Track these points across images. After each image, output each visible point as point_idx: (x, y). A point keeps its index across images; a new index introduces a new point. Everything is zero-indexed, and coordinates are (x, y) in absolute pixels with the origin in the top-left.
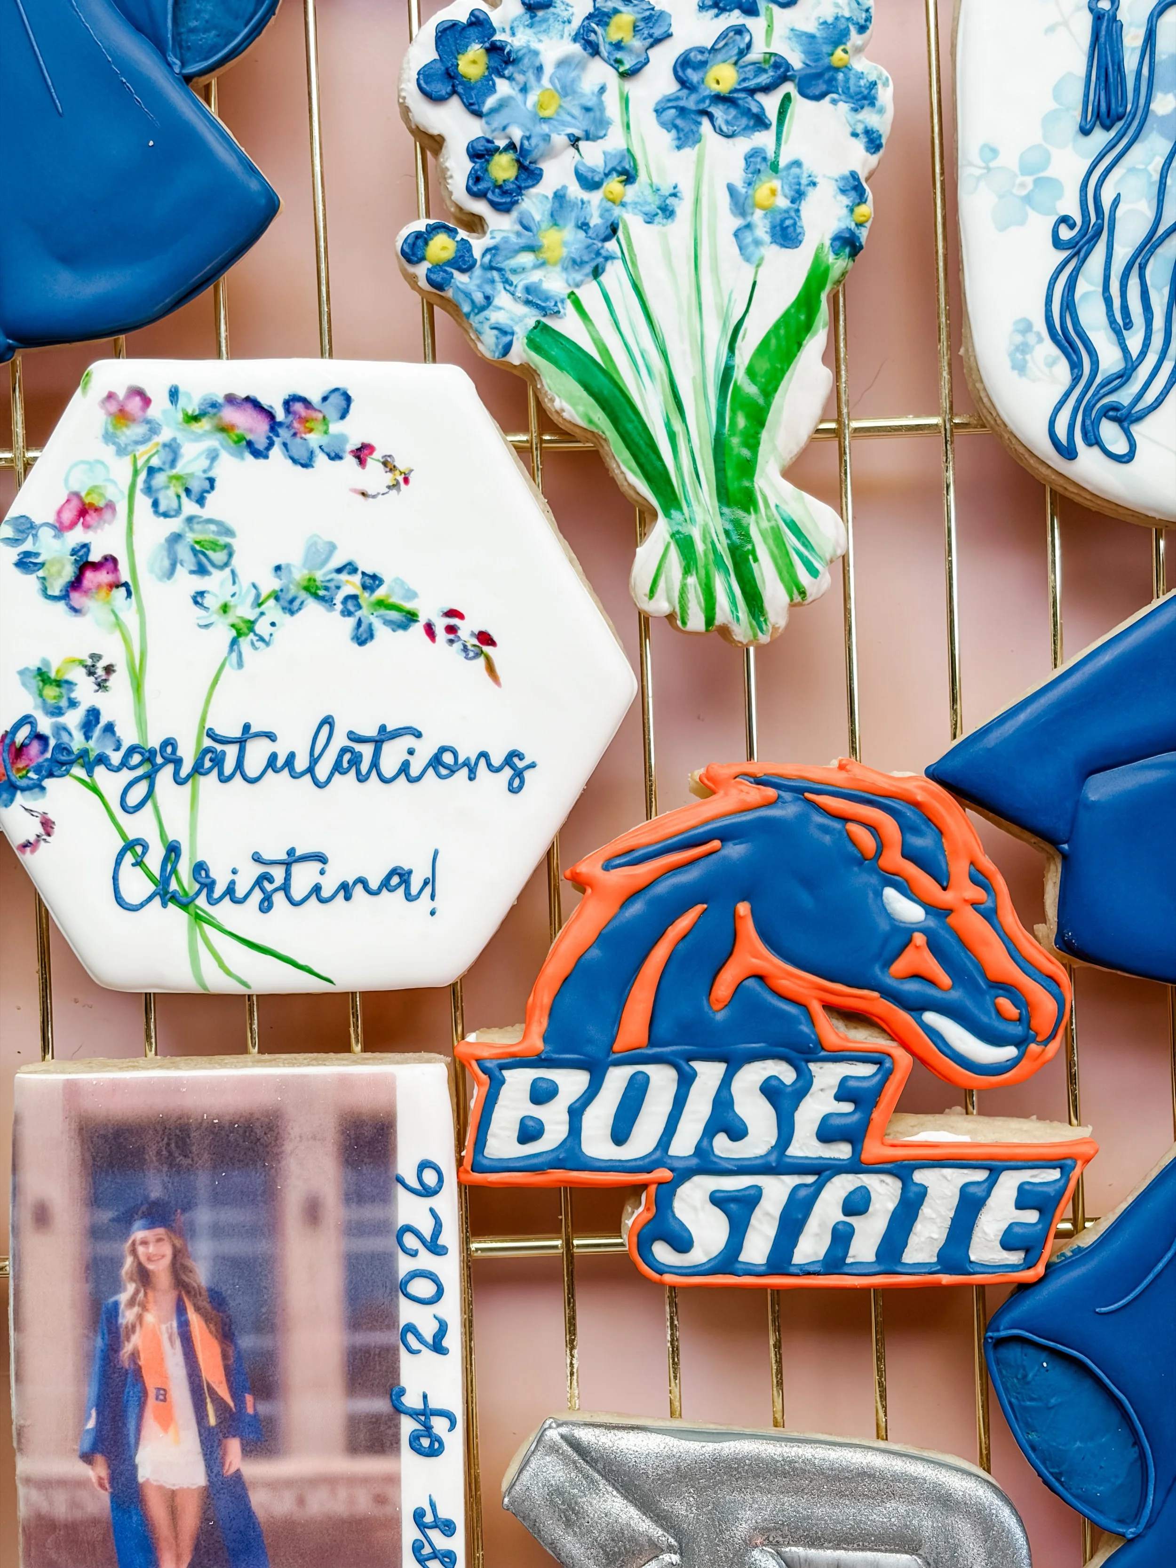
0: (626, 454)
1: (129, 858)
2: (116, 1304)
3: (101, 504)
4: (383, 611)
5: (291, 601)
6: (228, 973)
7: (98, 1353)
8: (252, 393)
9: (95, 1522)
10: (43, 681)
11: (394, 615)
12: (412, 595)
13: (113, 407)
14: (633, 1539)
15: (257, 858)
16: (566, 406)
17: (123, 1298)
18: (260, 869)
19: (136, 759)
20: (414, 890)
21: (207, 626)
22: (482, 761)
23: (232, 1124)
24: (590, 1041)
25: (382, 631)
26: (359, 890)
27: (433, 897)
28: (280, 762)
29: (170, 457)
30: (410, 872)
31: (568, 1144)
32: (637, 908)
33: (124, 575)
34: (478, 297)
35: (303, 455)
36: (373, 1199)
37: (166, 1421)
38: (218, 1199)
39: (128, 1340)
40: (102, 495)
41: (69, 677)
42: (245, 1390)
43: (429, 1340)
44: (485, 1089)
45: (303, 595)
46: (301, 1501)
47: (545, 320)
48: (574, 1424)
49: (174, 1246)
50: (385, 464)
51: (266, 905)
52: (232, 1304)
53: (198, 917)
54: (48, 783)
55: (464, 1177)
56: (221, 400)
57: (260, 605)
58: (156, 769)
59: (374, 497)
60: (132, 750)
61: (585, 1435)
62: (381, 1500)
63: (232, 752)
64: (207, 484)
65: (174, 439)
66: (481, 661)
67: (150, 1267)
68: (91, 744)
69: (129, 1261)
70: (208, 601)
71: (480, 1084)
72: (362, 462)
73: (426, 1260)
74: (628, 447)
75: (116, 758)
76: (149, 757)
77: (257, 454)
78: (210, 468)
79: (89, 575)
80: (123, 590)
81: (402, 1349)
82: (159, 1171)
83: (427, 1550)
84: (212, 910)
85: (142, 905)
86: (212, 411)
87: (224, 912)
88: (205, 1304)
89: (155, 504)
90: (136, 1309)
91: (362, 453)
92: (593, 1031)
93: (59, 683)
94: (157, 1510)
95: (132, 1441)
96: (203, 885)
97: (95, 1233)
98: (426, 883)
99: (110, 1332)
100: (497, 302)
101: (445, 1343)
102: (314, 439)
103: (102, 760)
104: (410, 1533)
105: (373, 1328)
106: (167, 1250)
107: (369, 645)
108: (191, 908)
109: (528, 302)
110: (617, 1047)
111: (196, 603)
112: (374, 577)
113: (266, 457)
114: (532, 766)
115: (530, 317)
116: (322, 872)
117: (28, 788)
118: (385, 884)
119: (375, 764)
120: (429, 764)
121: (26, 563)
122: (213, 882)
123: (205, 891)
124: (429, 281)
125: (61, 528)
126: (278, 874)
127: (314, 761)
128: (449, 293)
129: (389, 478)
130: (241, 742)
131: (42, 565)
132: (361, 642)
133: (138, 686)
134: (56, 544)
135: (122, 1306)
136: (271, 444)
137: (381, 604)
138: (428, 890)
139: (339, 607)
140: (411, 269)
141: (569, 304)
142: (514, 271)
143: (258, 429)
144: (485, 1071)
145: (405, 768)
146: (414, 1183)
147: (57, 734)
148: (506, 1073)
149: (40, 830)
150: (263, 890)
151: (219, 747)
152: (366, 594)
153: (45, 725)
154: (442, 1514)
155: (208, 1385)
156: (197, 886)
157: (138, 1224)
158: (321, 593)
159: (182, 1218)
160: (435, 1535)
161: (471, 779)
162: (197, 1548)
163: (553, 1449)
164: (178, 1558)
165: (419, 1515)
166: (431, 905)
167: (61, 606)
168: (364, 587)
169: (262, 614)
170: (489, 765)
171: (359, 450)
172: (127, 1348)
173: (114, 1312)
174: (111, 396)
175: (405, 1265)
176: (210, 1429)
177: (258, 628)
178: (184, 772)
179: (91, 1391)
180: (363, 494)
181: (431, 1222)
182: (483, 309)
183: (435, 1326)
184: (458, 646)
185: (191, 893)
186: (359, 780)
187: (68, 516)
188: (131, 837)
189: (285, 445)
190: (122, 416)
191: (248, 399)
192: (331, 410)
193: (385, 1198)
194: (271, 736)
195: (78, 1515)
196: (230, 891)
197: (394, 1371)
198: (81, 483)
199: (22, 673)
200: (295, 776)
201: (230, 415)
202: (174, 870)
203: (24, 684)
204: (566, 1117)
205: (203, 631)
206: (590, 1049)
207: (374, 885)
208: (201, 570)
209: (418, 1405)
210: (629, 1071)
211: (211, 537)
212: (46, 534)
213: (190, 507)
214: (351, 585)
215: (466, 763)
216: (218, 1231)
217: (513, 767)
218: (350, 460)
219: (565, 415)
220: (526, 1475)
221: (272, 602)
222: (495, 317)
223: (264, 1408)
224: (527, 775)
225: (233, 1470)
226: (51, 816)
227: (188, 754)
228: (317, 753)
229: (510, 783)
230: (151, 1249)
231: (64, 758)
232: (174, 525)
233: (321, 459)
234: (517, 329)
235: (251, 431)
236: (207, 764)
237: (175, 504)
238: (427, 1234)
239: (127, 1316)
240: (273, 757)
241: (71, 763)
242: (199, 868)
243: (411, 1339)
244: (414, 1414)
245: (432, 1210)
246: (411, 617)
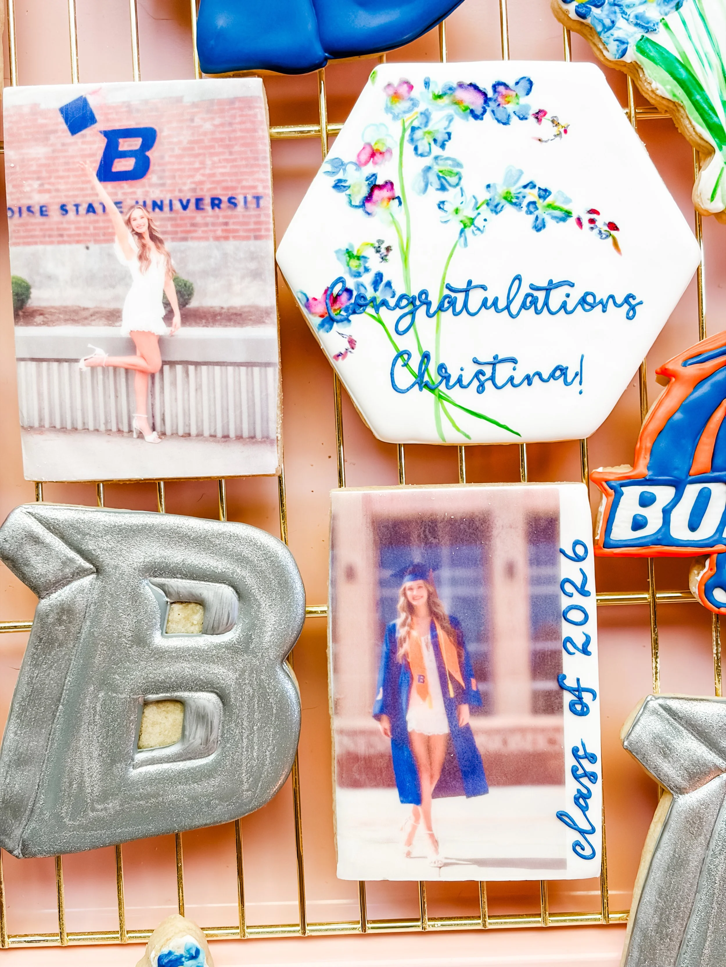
0: (696, 114)
1: (400, 362)
2: (394, 626)
3: (383, 149)
4: (551, 211)
5: (496, 206)
6: (458, 430)
7: (384, 654)
8: (473, 82)
9: (382, 756)
10: (349, 256)
11: (558, 213)
12: (568, 201)
13: (391, 91)
14: (705, 764)
15: (476, 362)
16: (660, 86)
17: (398, 621)
18: (477, 368)
19: (404, 302)
20: (569, 379)
21: (446, 222)
22: (611, 301)
23: (462, 519)
24: (676, 469)
25: (550, 223)
26: (536, 379)
27: (581, 383)
28: (489, 303)
29: (425, 120)
30: (567, 368)
31: (663, 530)
33: (397, 192)
34: (608, 22)
35: (502, 117)
36: (546, 563)
37: (424, 694)
38: (455, 563)
39: (402, 646)
40: (384, 144)
41: (364, 254)
42: (472, 676)
43: (580, 647)
44: (611, 499)
45: (503, 202)
46: (505, 743)
47: (647, 35)
48: (666, 698)
49: (428, 591)
50: (553, 121)
51: (481, 389)
52: (463, 624)
53: (440, 397)
54: (352, 317)
55: (598, 551)
56: (455, 85)
57: (477, 209)
58: (416, 308)
59: (546, 142)
60: (402, 297)
61: (674, 705)
62: (552, 742)
63: (460, 297)
64: (446, 136)
65: (427, 110)
66: (610, 239)
67: (414, 603)
68: (378, 294)
69: (402, 601)
70: (446, 207)
71: (608, 495)
72: (539, 120)
73: (578, 599)
74: (697, 110)
75: (392, 302)
76: (412, 301)
77: (476, 117)
78: (448, 126)
79: (377, 193)
80: (396, 201)
81: (564, 652)
82: (419, 546)
83: (580, 772)
84: (449, 393)
85: (408, 390)
86: (449, 92)
87: (456, 393)
88: (447, 625)
89: (416, 149)
90: (406, 628)
91: (539, 115)
92: (678, 462)
93: (358, 258)
94: (419, 749)
95: (404, 707)
96: (444, 377)
97: (382, 583)
98: (577, 374)
99: (391, 642)
100: (617, 25)
101: (589, 649)
102: (510, 108)
103: (384, 303)
104: (570, 761)
105: (546, 639)
106: (425, 594)
107: (543, 231)
108: (436, 391)
109: (637, 24)
110: (692, 472)
111: (440, 208)
112: (546, 190)
113: (482, 119)
114: (641, 303)
115: (639, 33)
116: (514, 369)
117: (341, 321)
118: (552, 376)
119: (546, 304)
120: (579, 303)
121: (339, 186)
122: (450, 376)
123: (444, 381)
124: (578, 13)
125: (359, 165)
126: (488, 370)
127: (510, 302)
128: (589, 21)
129: (555, 130)
130: (466, 291)
131: (349, 187)
132: (538, 230)
133: (405, 260)
134: (357, 174)
135: (398, 627)
136: (485, 111)
137: (549, 206)
138: (578, 378)
139: (525, 209)
140: (565, 7)
141: (661, 25)
142: (628, 6)
143: (476, 102)
144: (611, 487)
145: (564, 306)
146: (571, 554)
147: (358, 289)
148: (624, 489)
149: (348, 346)
150: (479, 380)
151: (453, 295)
152: (541, 201)
153: (351, 284)
154: (589, 751)
155: (449, 673)
156: (440, 378)
157: (407, 577)
158: (514, 200)
159: (432, 574)
160: (584, 762)
161: (604, 311)
162: (443, 770)
163: (655, 712)
164: (432, 777)
165: (575, 751)
166: (580, 388)
167: (360, 211)
168: (540, 197)
169: (479, 214)
170: (615, 303)
171: (537, 113)
172: (401, 652)
173: (392, 630)
174: (389, 85)
175: (565, 602)
176: (450, 700)
177: (476, 222)
178: (432, 311)
179: (379, 677)
180: (540, 140)
181: (581, 577)
182: (610, 29)
183: (583, 639)
184: (596, 231)
185: (437, 382)
186: (537, 313)
187: (364, 157)
188: (401, 349)
189: (493, 111)
190: (396, 96)
191: (471, 85)
192: (521, 89)
193: (553, 562)
194: (484, 288)
195: (372, 751)
196: (459, 380)
197: (559, 665)
198: (372, 138)
199: (337, 252)
200: (498, 311)
201: (460, 94)
202: (426, 369)
203: (338, 259)
204: (661, 515)
205: (444, 225)
206: (676, 473)
207: (545, 376)
208: (443, 188)
209: (575, 686)
210: (699, 487)
211: (449, 168)
212: (351, 168)
213: (436, 150)
214: (532, 195)
215: (601, 302)
216: (454, 582)
217: (629, 304)
218: (532, 120)
219: (658, 92)
220: (638, 728)
221: (485, 206)
222: (617, 33)
223: (482, 687)
224: (637, 308)
225: (464, 724)
226: (354, 338)
227: (435, 299)
228: (511, 297)
229: (628, 314)
230: (415, 592)
231: (362, 302)
232: (427, 161)
233: (514, 119)
234: (629, 40)
235: (473, 103)
236: (446, 305)
237: (427, 149)
238: (579, 584)
239: (401, 633)
240: (485, 300)
241: (366, 305)
242: (442, 367)
243: (569, 645)
244: (571, 690)
245: (581, 570)
246: (568, 214)
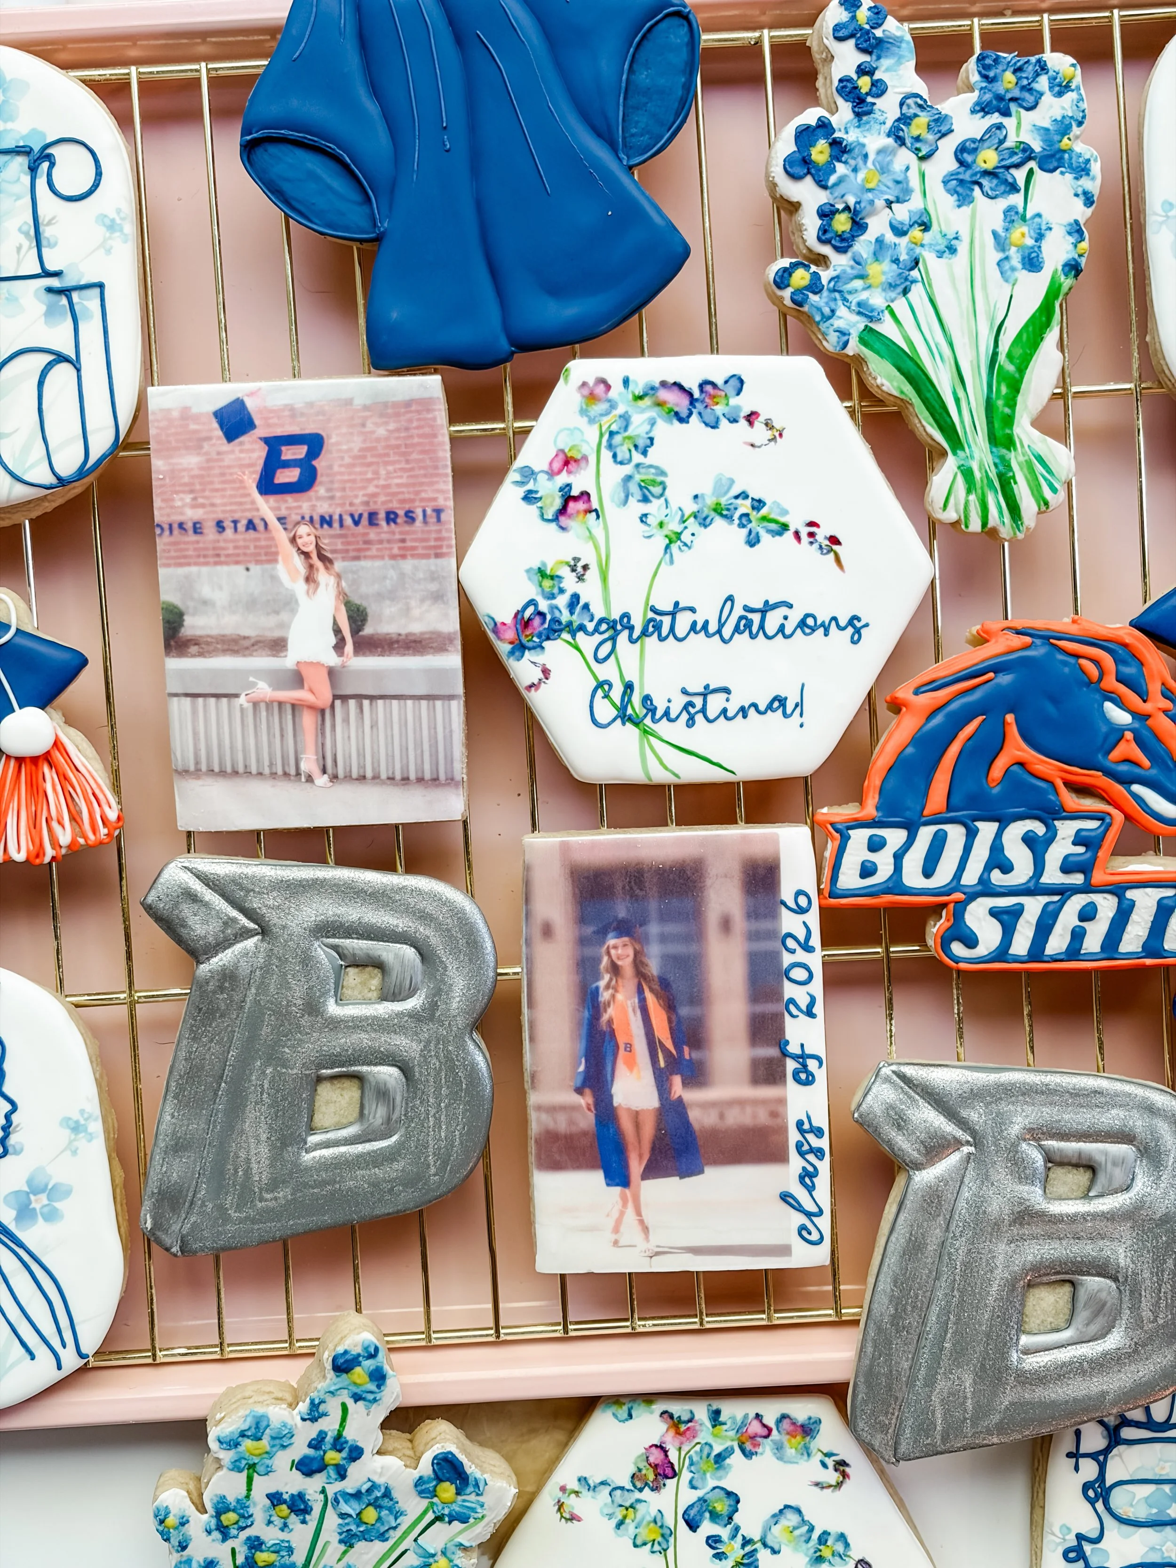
0: (927, 414)
1: (600, 693)
2: (597, 988)
3: (578, 456)
4: (766, 524)
5: (705, 519)
6: (666, 768)
7: (586, 1021)
8: (678, 380)
9: (585, 1134)
10: (542, 576)
11: (773, 526)
12: (785, 512)
13: (586, 392)
14: (943, 1137)
15: (685, 692)
16: (885, 382)
17: (602, 984)
18: (687, 699)
19: (604, 627)
20: (789, 711)
21: (649, 537)
22: (833, 623)
23: (671, 868)
24: (908, 809)
25: (765, 537)
26: (752, 711)
27: (801, 715)
28: (699, 627)
29: (624, 424)
30: (786, 699)
31: (894, 878)
32: (938, 719)
33: (595, 504)
34: (827, 311)
35: (711, 419)
36: (765, 916)
37: (631, 1064)
38: (663, 918)
39: (605, 1011)
40: (579, 451)
41: (559, 573)
42: (684, 1043)
43: (804, 1008)
44: (837, 843)
45: (713, 514)
46: (722, 1116)
47: (870, 325)
48: (899, 1064)
49: (635, 950)
50: (767, 424)
51: (691, 722)
52: (674, 986)
53: (645, 732)
54: (546, 644)
55: (824, 902)
56: (657, 385)
57: (684, 522)
58: (617, 633)
59: (759, 447)
60: (602, 621)
61: (909, 1071)
62: (774, 1115)
63: (667, 621)
64: (648, 442)
65: (627, 412)
66: (832, 555)
67: (619, 963)
68: (574, 617)
69: (605, 960)
70: (650, 520)
71: (833, 839)
72: (751, 424)
73: (801, 956)
74: (928, 409)
75: (590, 627)
76: (612, 625)
77: (681, 420)
78: (650, 431)
79: (572, 505)
80: (594, 514)
81: (786, 1014)
82: (624, 900)
83: (806, 1147)
84: (655, 727)
85: (609, 724)
86: (651, 392)
87: (663, 728)
88: (656, 987)
89: (615, 456)
90: (611, 991)
91: (751, 418)
92: (909, 803)
93: (552, 578)
94: (626, 1124)
95: (609, 1078)
96: (649, 710)
97: (582, 941)
98: (797, 705)
99: (593, 1007)
100: (838, 313)
101: (815, 1011)
102: (719, 409)
103: (582, 628)
104: (794, 1136)
105: (766, 1002)
106: (630, 952)
107: (757, 547)
108: (641, 725)
109: (859, 313)
110: (925, 813)
111: (642, 521)
112: (760, 501)
113: (688, 422)
114: (867, 625)
115: (861, 323)
116: (728, 700)
117: (534, 648)
118: (770, 707)
119: (762, 627)
120: (798, 626)
121: (529, 497)
122: (656, 708)
123: (650, 714)
124: (793, 301)
125: (552, 474)
126: (698, 701)
127: (721, 625)
128: (806, 308)
129: (769, 434)
130: (673, 614)
131: (541, 498)
132: (752, 545)
133: (604, 578)
134: (549, 484)
135: (601, 990)
136: (691, 414)
137: (764, 519)
138: (799, 709)
139: (737, 522)
140: (779, 293)
141: (886, 312)
142: (850, 292)
143: (679, 402)
144: (837, 831)
145: (781, 629)
146: (792, 905)
147: (552, 612)
148: (851, 832)
149: (541, 676)
150: (688, 713)
151: (658, 618)
152: (755, 513)
153: (543, 606)
154: (815, 1124)
155: (660, 1042)
156: (645, 711)
157: (611, 935)
158: (725, 513)
159: (640, 930)
160: (810, 1137)
161: (826, 635)
162: (653, 1149)
163: (887, 1080)
164: (641, 1156)
165: (799, 1124)
166: (800, 720)
167: (553, 526)
168: (753, 508)
169: (686, 528)
170: (838, 625)
171: (749, 416)
172: (605, 1018)
173: (596, 993)
174: (584, 384)
175: (787, 959)
176: (660, 1069)
177: (683, 537)
178: (635, 635)
179: (581, 1046)
180: (752, 445)
181: (804, 931)
182: (830, 318)
183: (808, 999)
184: (816, 546)
185: (641, 716)
186: (752, 638)
187: (557, 465)
188: (601, 679)
189: (700, 414)
190: (592, 397)
191: (675, 384)
192: (730, 389)
193: (774, 915)
194: (693, 610)
195: (574, 1129)
196: (667, 713)
197: (781, 1030)
198: (565, 443)
199: (528, 571)
200: (708, 635)
201: (664, 395)
202: (629, 700)
203: (530, 579)
204: (892, 860)
205: (647, 540)
206: (908, 814)
207: (762, 708)
208: (645, 500)
209: (799, 1052)
210: (933, 829)
211: (651, 477)
212: (542, 478)
213: (637, 458)
214: (744, 506)
215: (823, 625)
216: (663, 939)
217: (854, 626)
218: (743, 423)
219: (884, 388)
220: (869, 1098)
221: (692, 519)
222: (838, 323)
223: (695, 1055)
224: (863, 631)
225: (676, 1096)
226: (548, 666)
227: (638, 622)
228: (723, 620)
229: (852, 638)
230: (620, 951)
231: (556, 627)
232: (628, 469)
233: (724, 422)
234: (851, 331)
235: (677, 405)
236: (651, 629)
237: (627, 456)
238: (802, 939)
239: (605, 996)
240: (694, 624)
241: (561, 630)
242: (646, 699)
243: (792, 1008)
244: (795, 1057)
245: (804, 923)
246: (785, 527)
